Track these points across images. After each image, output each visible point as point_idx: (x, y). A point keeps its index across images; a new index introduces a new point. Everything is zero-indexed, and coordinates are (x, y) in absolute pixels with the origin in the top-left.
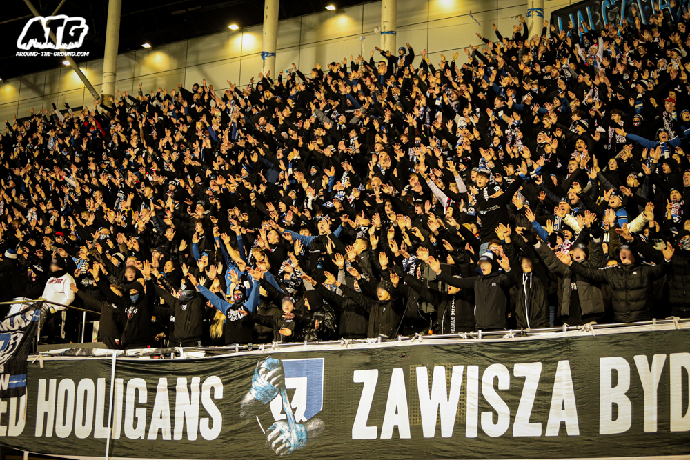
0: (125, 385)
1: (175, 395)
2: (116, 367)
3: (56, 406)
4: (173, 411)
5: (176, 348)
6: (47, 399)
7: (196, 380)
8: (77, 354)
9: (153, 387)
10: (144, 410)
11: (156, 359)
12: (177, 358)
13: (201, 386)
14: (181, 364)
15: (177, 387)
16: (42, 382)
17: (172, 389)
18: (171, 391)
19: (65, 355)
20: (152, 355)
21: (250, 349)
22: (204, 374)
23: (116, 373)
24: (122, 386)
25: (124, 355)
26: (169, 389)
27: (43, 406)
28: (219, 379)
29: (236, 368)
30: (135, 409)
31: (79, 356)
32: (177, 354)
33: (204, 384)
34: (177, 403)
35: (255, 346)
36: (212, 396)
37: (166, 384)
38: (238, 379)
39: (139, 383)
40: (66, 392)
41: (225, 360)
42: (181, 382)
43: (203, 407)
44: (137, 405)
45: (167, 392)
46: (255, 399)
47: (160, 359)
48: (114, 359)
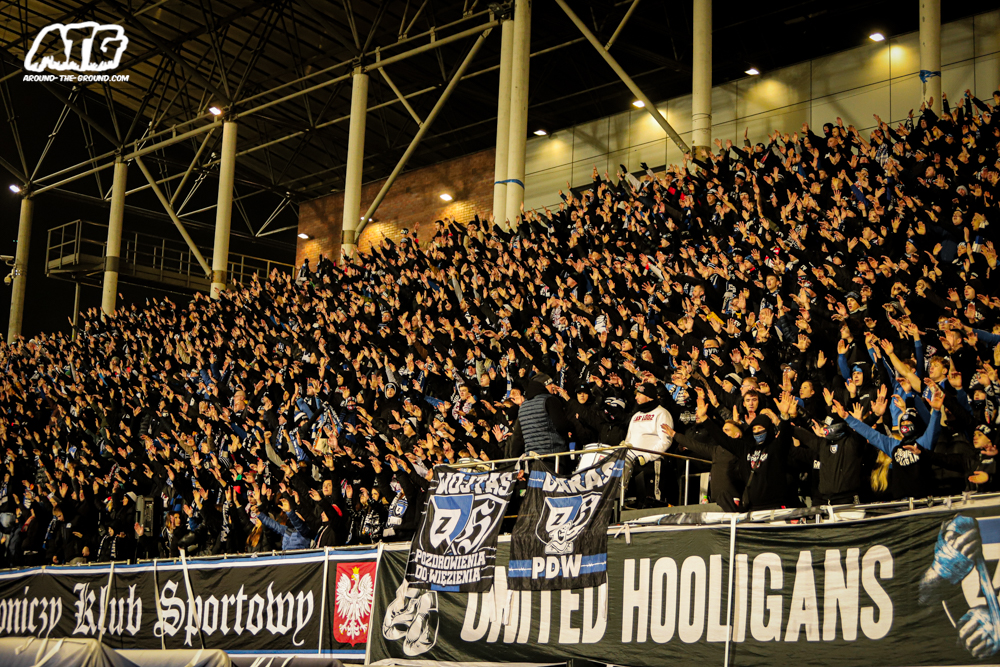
0: (750, 564)
1: (823, 576)
2: (737, 539)
3: (650, 598)
4: (820, 598)
5: (823, 507)
6: (637, 587)
7: (853, 553)
8: (679, 522)
9: (791, 564)
10: (779, 599)
11: (794, 524)
12: (825, 522)
13: (860, 562)
14: (830, 530)
15: (825, 563)
16: (629, 564)
17: (819, 567)
18: (817, 571)
19: (661, 524)
20: (788, 519)
21: (930, 505)
22: (864, 543)
23: (736, 546)
24: (746, 565)
25: (747, 520)
26: (814, 567)
27: (631, 598)
28: (886, 549)
29: (911, 532)
30: (765, 598)
31: (682, 524)
32: (825, 515)
33: (865, 558)
34: (826, 587)
35: (937, 499)
36: (877, 574)
37: (810, 560)
38: (914, 548)
39: (770, 560)
40: (665, 576)
41: (895, 521)
42: (832, 556)
43: (864, 591)
44: (769, 591)
45: (811, 572)
46: (940, 578)
47: (801, 524)
48: (733, 527)
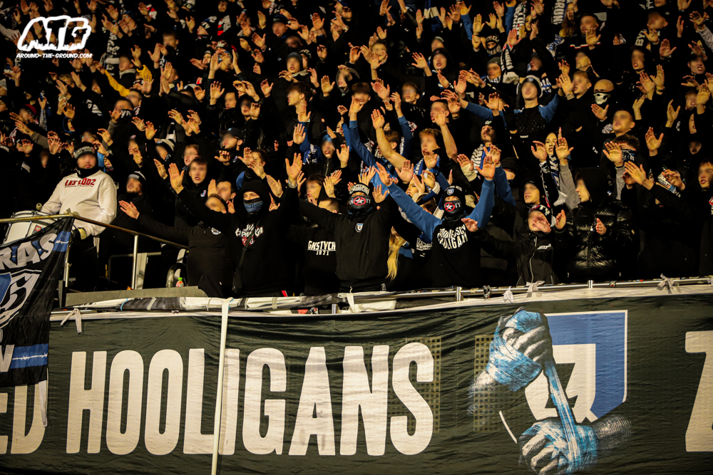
0: (243, 361)
1: (342, 377)
2: (229, 331)
3: (106, 399)
4: (337, 403)
6: (88, 386)
7: (380, 351)
8: (149, 307)
9: (299, 363)
10: (281, 404)
11: (301, 314)
12: (344, 312)
13: (390, 362)
14: (351, 323)
15: (344, 362)
16: (79, 358)
17: (335, 367)
18: (332, 372)
19: (125, 310)
20: (294, 309)
21: (486, 295)
22: (395, 339)
23: (228, 340)
24: (238, 361)
25: (241, 308)
26: (329, 367)
27: (80, 399)
28: (426, 347)
29: (457, 328)
30: (263, 402)
31: (152, 310)
32: (344, 305)
33: (396, 357)
34: (345, 390)
35: (494, 289)
36: (413, 377)
37: (323, 356)
38: (461, 347)
39: (271, 356)
40: (127, 373)
41: (436, 314)
42: (353, 354)
43: (395, 397)
44: (267, 394)
45: (325, 373)
46: (497, 383)
47: (311, 315)
48: (225, 315)
